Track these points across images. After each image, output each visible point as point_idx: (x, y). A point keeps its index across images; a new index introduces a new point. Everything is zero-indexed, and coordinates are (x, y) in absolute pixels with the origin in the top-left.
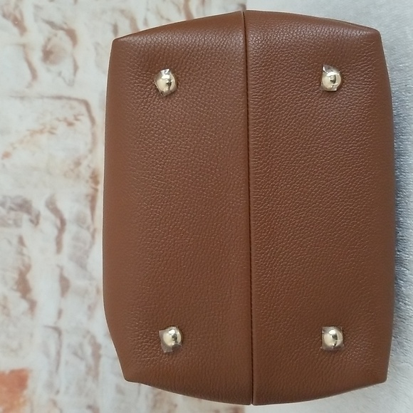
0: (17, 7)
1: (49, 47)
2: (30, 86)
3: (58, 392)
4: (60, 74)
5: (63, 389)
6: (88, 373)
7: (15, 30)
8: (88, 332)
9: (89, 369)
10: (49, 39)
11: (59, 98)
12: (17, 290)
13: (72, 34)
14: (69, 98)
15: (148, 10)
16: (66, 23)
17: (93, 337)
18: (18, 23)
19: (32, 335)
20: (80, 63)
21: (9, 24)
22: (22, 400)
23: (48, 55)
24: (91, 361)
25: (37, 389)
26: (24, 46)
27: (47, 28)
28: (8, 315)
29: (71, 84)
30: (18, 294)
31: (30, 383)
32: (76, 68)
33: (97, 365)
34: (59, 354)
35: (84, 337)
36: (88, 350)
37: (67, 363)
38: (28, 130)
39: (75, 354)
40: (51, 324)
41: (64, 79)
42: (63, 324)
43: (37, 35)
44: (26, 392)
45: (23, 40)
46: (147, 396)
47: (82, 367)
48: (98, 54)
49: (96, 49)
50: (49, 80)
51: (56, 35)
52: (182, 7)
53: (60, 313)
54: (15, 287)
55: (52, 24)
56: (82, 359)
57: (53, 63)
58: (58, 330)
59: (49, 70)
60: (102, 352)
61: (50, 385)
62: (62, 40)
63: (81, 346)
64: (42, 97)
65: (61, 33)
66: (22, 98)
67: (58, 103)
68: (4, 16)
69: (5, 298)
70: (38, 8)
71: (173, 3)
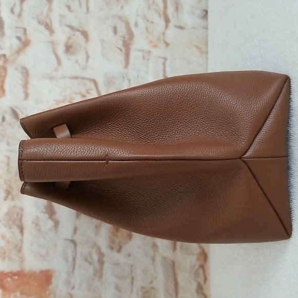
0: (48, 16)
1: (69, 43)
2: (56, 70)
3: (73, 288)
4: (77, 61)
5: (77, 286)
6: (95, 274)
7: (47, 32)
8: (95, 244)
9: (96, 272)
10: (70, 38)
11: (76, 78)
12: (46, 213)
13: (85, 35)
14: (83, 78)
15: (138, 16)
16: (81, 27)
17: (99, 248)
18: (49, 27)
19: (55, 246)
20: (90, 54)
21: (42, 28)
22: (48, 292)
23: (69, 48)
24: (97, 265)
25: (59, 284)
26: (52, 43)
27: (68, 30)
28: (39, 230)
29: (84, 68)
30: (46, 216)
31: (54, 280)
32: (88, 57)
33: (101, 269)
34: (74, 259)
35: (93, 248)
36: (95, 257)
37: (80, 266)
38: (55, 100)
39: (86, 260)
40: (69, 238)
41: (79, 65)
42: (78, 238)
43: (61, 35)
44: (50, 287)
45: (52, 39)
46: (137, 294)
47: (91, 270)
48: (103, 47)
49: (102, 44)
50: (69, 65)
51: (74, 35)
52: (162, 13)
53: (75, 230)
54: (45, 211)
55: (71, 27)
56: (91, 264)
57: (72, 54)
58: (74, 242)
59: (69, 59)
60: (105, 259)
61: (68, 283)
62: (79, 38)
63: (90, 254)
64: (64, 77)
65: (78, 34)
66: (51, 78)
67: (75, 82)
68: (39, 22)
69: (38, 218)
70: (62, 16)
71: (155, 10)
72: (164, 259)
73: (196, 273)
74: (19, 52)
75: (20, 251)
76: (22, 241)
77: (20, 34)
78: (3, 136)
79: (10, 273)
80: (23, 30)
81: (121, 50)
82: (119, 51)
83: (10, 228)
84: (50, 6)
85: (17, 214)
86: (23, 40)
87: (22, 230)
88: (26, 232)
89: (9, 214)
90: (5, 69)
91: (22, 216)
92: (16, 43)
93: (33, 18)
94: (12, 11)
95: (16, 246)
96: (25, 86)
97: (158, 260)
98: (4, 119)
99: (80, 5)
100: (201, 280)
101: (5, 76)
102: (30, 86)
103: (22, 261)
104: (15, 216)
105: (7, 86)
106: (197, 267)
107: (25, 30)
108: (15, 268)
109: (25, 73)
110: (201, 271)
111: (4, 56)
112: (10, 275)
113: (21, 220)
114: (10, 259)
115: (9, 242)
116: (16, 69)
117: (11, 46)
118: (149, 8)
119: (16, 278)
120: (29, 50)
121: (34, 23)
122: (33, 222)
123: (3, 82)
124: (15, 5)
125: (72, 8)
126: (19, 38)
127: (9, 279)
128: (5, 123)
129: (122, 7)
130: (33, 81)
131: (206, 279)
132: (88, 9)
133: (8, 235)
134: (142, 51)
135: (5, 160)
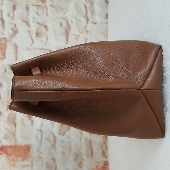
0: (27, 18)
1: (38, 32)
2: (31, 45)
3: (41, 153)
4: (42, 41)
5: (43, 152)
6: (52, 146)
7: (26, 26)
8: (52, 132)
10: (38, 29)
11: (42, 49)
13: (46, 27)
14: (45, 49)
15: (73, 17)
16: (44, 23)
17: (54, 134)
18: (27, 23)
19: (32, 133)
20: (49, 37)
21: (24, 24)
22: (28, 155)
23: (38, 34)
24: (53, 142)
25: (34, 151)
26: (29, 31)
27: (37, 25)
28: (24, 125)
29: (46, 44)
30: (28, 118)
31: (32, 150)
32: (47, 39)
33: (55, 144)
34: (41, 139)
35: (50, 134)
36: (52, 138)
37: (44, 143)
39: (47, 140)
40: (39, 129)
41: (43, 43)
42: (43, 129)
43: (34, 28)
44: (30, 153)
45: (29, 29)
46: (73, 156)
47: (50, 144)
49: (54, 32)
50: (38, 43)
51: (40, 27)
52: (85, 16)
53: (42, 125)
55: (39, 23)
56: (50, 141)
57: (40, 37)
58: (41, 131)
59: (38, 40)
60: (57, 139)
61: (38, 151)
62: (43, 29)
63: (49, 137)
64: (36, 49)
65: (42, 27)
66: (29, 49)
67: (41, 51)
68: (23, 21)
69: (23, 119)
70: (34, 18)
71: (82, 14)
72: (86, 139)
73: (102, 146)
74: (12, 36)
75: (14, 135)
76: (15, 131)
77: (13, 27)
78: (5, 79)
79: (10, 146)
80: (14, 25)
81: (64, 35)
82: (63, 35)
83: (10, 124)
84: (28, 13)
85: (13, 117)
86: (15, 30)
87: (15, 125)
88: (17, 126)
89: (9, 117)
90: (6, 45)
91: (15, 118)
92: (11, 32)
93: (19, 19)
94: (9, 15)
95: (13, 133)
96: (16, 53)
97: (83, 139)
98: (5, 70)
99: (43, 12)
100: (104, 149)
101: (6, 49)
102: (18, 54)
103: (16, 140)
104: (12, 118)
105: (7, 54)
106: (102, 143)
107: (15, 25)
108: (12, 143)
109: (16, 47)
110: (104, 145)
111: (5, 38)
112: (10, 147)
113: (15, 120)
114: (10, 139)
115: (9, 131)
116: (11, 45)
117: (9, 33)
118: (78, 13)
119: (13, 148)
120: (18, 35)
121: (20, 21)
122: (21, 121)
123: (5, 51)
124: (10, 12)
125: (39, 14)
126: (12, 29)
127: (9, 149)
128: (6, 72)
129: (65, 13)
130: (20, 51)
131: (106, 148)
132: (47, 14)
133: (9, 128)
134: (75, 35)
135: (7, 91)
